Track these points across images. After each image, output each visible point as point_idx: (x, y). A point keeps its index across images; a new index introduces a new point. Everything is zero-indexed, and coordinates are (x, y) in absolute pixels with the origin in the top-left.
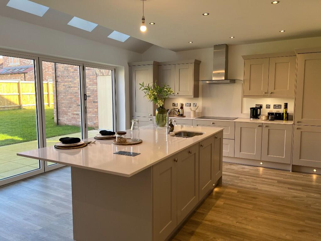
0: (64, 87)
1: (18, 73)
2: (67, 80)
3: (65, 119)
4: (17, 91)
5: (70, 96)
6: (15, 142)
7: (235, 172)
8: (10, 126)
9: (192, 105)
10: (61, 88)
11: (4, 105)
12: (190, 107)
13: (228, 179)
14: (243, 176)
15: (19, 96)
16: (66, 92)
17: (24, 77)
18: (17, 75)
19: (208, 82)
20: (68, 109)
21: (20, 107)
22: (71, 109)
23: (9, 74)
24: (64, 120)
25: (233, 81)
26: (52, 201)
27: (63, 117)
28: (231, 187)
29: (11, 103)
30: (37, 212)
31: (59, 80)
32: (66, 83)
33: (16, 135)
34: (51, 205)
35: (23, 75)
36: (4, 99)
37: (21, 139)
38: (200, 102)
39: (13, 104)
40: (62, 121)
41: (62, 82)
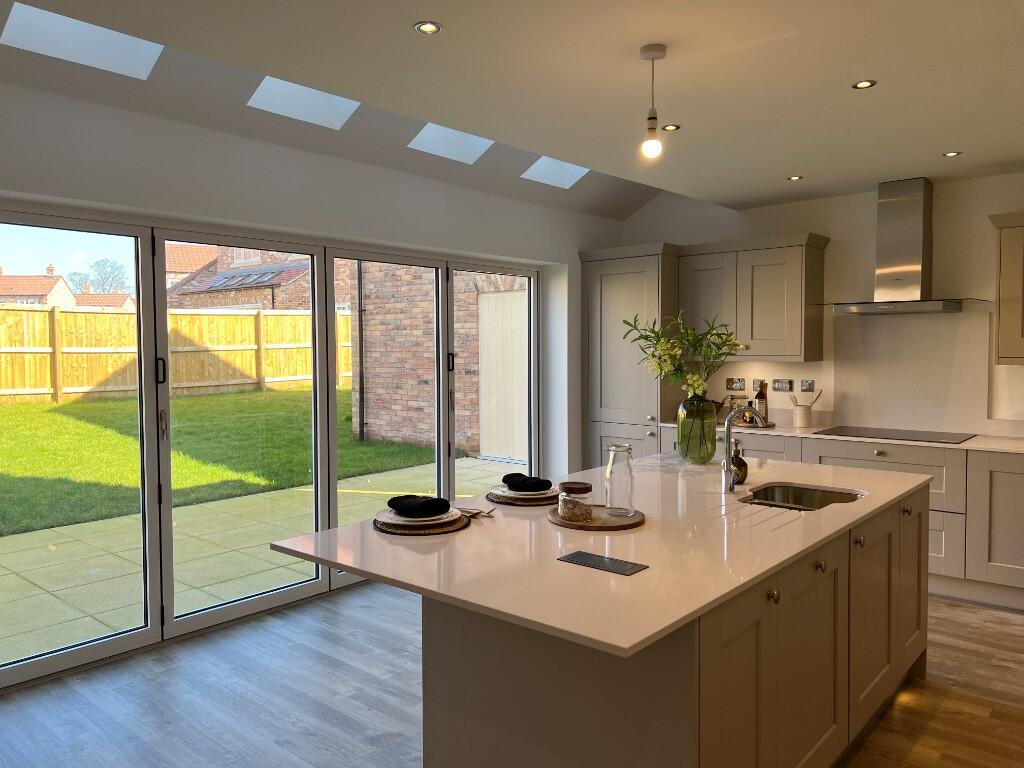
0: (384, 327)
1: (257, 288)
2: (392, 305)
3: (383, 422)
4: (253, 338)
5: (399, 355)
6: (247, 490)
7: (974, 636)
8: (234, 440)
9: (797, 386)
10: (374, 332)
11: (218, 379)
12: (791, 393)
13: (949, 663)
14: (1007, 655)
15: (258, 351)
16: (388, 342)
17: (270, 297)
18: (254, 291)
19: (854, 309)
20: (391, 391)
21: (258, 385)
22: (400, 391)
23: (231, 290)
24: (381, 425)
25: (955, 305)
26: (355, 688)
27: (377, 417)
28: (963, 691)
29: (235, 372)
30: (312, 721)
31: (369, 307)
32: (388, 316)
33: (250, 469)
34: (352, 700)
35: (269, 291)
36: (219, 360)
37: (263, 482)
38: (827, 378)
39: (242, 375)
40: (373, 429)
41: (377, 313)
